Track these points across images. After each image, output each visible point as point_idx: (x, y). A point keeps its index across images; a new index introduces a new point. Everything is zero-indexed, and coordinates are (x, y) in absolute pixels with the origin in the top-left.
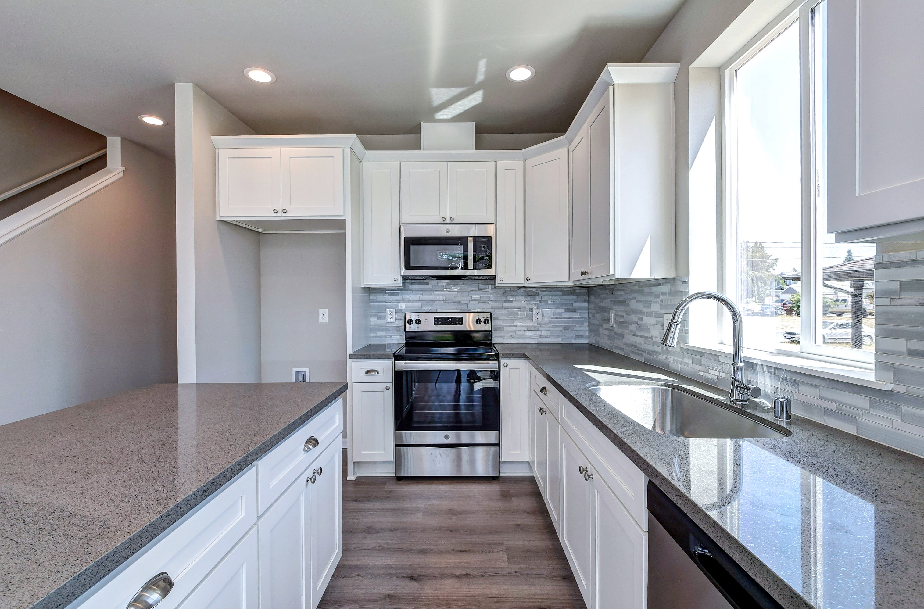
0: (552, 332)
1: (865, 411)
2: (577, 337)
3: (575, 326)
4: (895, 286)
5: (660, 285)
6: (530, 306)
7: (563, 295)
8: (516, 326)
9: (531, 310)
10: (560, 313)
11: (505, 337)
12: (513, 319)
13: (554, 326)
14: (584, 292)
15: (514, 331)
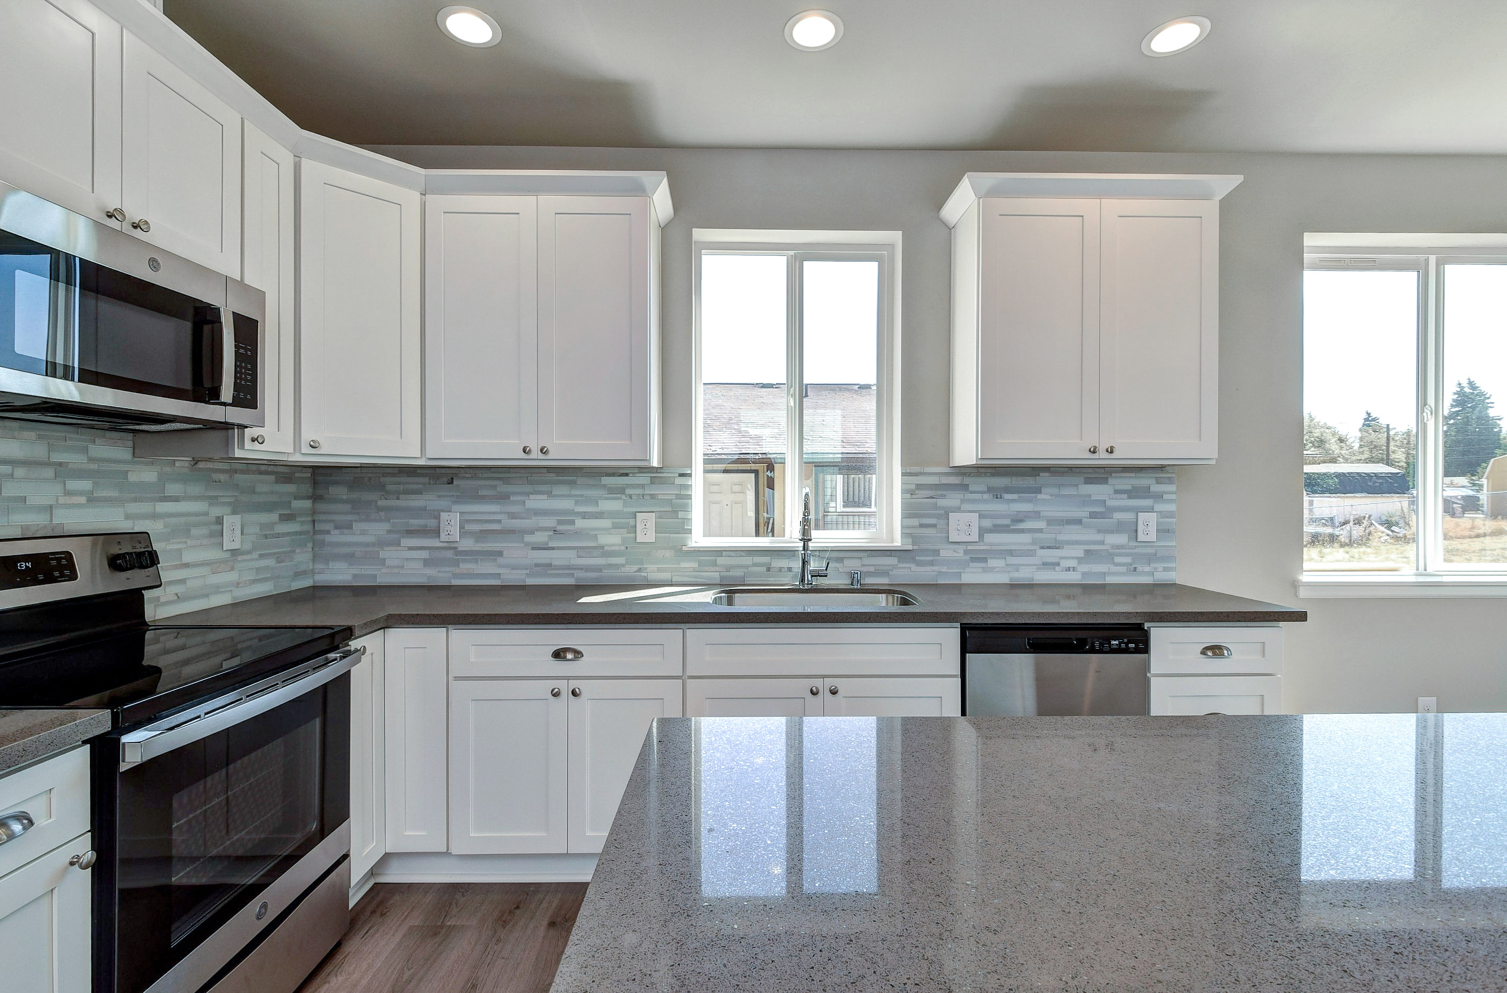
0: (258, 570)
1: (894, 567)
2: (298, 575)
3: (294, 552)
4: (913, 487)
5: (627, 475)
6: (216, 511)
7: (276, 482)
8: (187, 565)
9: (219, 521)
10: (272, 525)
11: (162, 600)
12: (180, 546)
13: (261, 556)
14: (304, 478)
15: (183, 581)
